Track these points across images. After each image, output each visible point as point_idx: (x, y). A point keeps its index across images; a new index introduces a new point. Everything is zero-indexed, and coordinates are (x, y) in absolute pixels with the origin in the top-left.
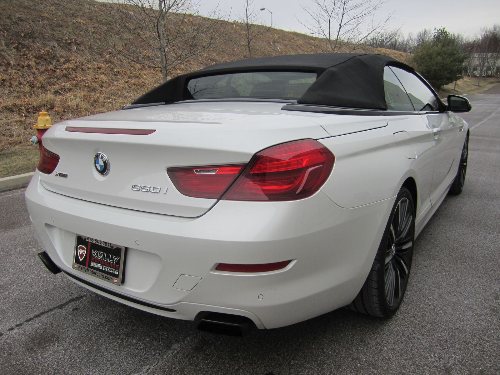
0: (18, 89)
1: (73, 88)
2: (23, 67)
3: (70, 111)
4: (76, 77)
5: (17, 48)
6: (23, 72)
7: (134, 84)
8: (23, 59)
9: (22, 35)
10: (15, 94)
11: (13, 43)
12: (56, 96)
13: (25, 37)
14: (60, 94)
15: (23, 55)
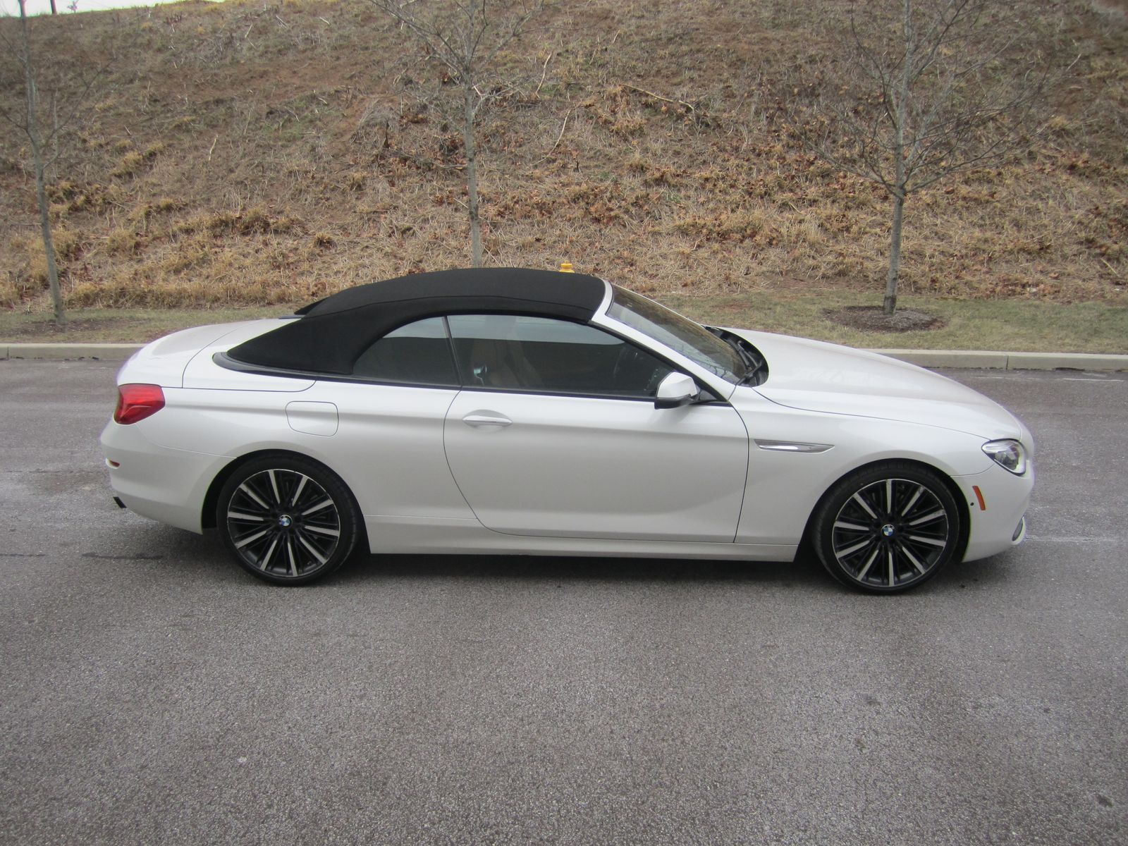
0: (720, 196)
1: (820, 199)
2: (759, 155)
3: (781, 244)
4: (845, 177)
5: (771, 119)
6: (754, 164)
7: (964, 198)
8: (770, 138)
9: (796, 90)
10: (711, 205)
11: (767, 109)
12: (781, 212)
13: (799, 94)
14: (791, 209)
15: (775, 131)
